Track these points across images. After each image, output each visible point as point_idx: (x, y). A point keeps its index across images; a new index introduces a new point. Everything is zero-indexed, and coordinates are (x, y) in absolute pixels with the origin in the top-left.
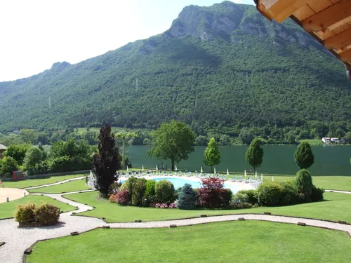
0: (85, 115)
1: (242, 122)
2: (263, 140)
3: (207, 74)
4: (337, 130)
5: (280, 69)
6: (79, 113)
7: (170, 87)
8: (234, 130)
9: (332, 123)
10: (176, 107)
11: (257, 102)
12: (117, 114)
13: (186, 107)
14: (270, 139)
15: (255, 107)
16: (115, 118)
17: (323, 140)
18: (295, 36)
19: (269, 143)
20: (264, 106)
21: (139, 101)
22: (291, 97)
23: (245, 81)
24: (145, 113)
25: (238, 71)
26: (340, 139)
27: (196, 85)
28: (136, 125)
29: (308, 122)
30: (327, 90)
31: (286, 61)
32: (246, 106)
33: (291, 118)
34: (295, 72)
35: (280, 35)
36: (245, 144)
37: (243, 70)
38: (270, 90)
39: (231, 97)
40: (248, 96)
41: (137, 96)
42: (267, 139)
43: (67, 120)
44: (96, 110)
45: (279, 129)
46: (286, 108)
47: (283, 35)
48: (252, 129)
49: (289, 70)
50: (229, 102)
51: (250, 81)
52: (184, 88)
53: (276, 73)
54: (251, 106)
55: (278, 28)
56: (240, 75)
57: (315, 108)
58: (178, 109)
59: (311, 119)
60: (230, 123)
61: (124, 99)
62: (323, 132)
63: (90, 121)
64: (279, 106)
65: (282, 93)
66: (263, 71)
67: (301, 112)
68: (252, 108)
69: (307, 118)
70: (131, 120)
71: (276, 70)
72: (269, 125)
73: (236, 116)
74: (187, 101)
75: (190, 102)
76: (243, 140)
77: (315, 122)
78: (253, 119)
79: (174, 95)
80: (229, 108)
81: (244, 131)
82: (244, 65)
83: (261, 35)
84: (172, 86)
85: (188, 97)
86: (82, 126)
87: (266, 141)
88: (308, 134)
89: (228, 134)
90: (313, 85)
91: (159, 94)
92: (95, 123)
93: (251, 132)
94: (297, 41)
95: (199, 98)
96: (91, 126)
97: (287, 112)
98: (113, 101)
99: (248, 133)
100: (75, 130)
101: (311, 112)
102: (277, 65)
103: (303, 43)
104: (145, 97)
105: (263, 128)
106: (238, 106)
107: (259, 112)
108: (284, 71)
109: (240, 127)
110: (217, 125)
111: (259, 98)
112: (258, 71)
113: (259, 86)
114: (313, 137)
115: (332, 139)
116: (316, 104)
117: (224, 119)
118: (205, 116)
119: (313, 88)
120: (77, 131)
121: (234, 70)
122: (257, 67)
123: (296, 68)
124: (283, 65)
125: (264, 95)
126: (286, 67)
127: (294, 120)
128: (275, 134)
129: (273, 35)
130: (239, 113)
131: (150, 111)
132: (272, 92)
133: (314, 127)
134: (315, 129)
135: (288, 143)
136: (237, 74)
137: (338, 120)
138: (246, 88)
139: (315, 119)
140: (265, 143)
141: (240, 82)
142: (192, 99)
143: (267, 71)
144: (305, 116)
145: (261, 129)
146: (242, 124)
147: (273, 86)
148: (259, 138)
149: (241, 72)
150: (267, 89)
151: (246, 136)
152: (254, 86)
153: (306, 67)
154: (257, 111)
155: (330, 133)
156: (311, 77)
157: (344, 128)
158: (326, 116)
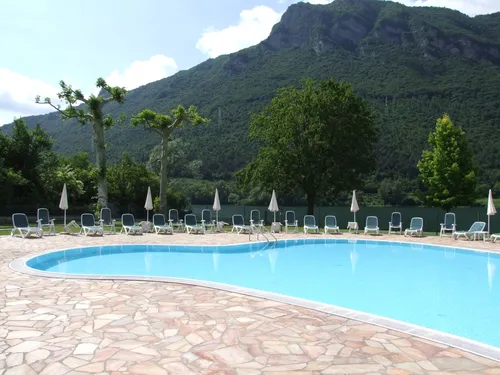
1: (381, 171)
2: (416, 199)
5: (437, 93)
8: (370, 183)
11: (403, 142)
15: (401, 148)
18: (458, 45)
20: (415, 147)
21: (222, 141)
23: (382, 111)
24: (231, 158)
25: (371, 97)
28: (217, 175)
29: (488, 172)
31: (444, 81)
32: (386, 147)
34: (460, 98)
35: (435, 44)
36: (388, 205)
37: (379, 96)
38: (424, 123)
40: (389, 132)
41: (220, 133)
47: (440, 44)
48: (397, 182)
49: (450, 94)
51: (390, 111)
53: (430, 98)
54: (394, 148)
55: (432, 33)
56: (376, 102)
57: (496, 152)
59: (492, 167)
61: (201, 138)
66: (410, 96)
68: (397, 151)
69: (484, 165)
70: (211, 167)
71: (431, 95)
76: (384, 198)
78: (399, 167)
81: (386, 185)
82: (380, 88)
83: (405, 44)
87: (422, 201)
90: (489, 117)
93: (398, 186)
94: (462, 53)
99: (394, 188)
101: (491, 156)
102: (432, 88)
103: (470, 54)
104: (232, 135)
105: (415, 181)
107: (408, 157)
108: (443, 97)
109: (380, 178)
111: (406, 135)
112: (402, 96)
113: (405, 118)
116: (498, 145)
119: (490, 122)
121: (365, 95)
122: (400, 91)
123: (462, 92)
124: (441, 88)
125: (413, 131)
126: (446, 90)
129: (424, 43)
131: (238, 155)
132: (424, 127)
136: (370, 101)
138: (385, 120)
140: (420, 204)
143: (417, 96)
144: (481, 163)
145: (412, 182)
146: (382, 174)
147: (426, 118)
148: (410, 196)
149: (376, 98)
150: (418, 123)
151: (390, 193)
152: (398, 119)
153: (477, 90)
154: (404, 155)
156: (486, 104)
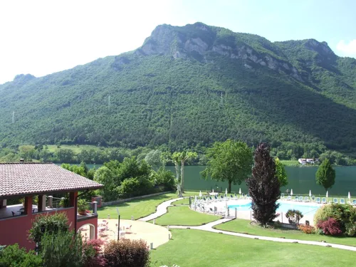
0: (55, 131)
3: (181, 93)
4: (312, 151)
5: (253, 91)
6: (47, 129)
7: (143, 106)
9: (305, 144)
10: (151, 126)
11: (232, 123)
12: (89, 131)
13: (162, 126)
15: (231, 127)
16: (88, 135)
17: (300, 160)
18: (265, 60)
20: (240, 126)
21: (112, 118)
22: (265, 118)
23: (219, 101)
24: (119, 131)
25: (212, 91)
26: (314, 160)
27: (170, 104)
28: (109, 143)
29: (284, 143)
31: (257, 83)
32: (222, 126)
33: (267, 140)
34: (267, 95)
35: (251, 58)
37: (216, 91)
38: (244, 111)
39: (206, 117)
40: (224, 116)
41: (109, 113)
43: (34, 137)
44: (66, 126)
46: (261, 129)
47: (254, 58)
49: (261, 92)
50: (205, 121)
51: (224, 102)
52: (158, 107)
53: (249, 94)
54: (227, 127)
55: (250, 51)
56: (214, 95)
58: (153, 128)
59: (286, 140)
60: (208, 143)
61: (96, 116)
62: (299, 153)
63: (61, 138)
64: (254, 127)
65: (256, 114)
66: (236, 92)
67: (276, 133)
68: (229, 129)
69: (282, 139)
70: (105, 137)
71: (249, 92)
73: (214, 137)
74: (162, 119)
75: (165, 120)
77: (290, 144)
79: (149, 113)
80: (206, 128)
82: (217, 86)
83: (233, 57)
84: (146, 104)
85: (162, 116)
86: (52, 143)
88: (285, 155)
90: (283, 108)
91: (133, 112)
92: (67, 140)
94: (267, 65)
95: (174, 117)
96: (62, 143)
97: (263, 133)
98: (84, 117)
100: (44, 147)
101: (285, 133)
102: (249, 87)
103: (272, 67)
104: (118, 115)
106: (215, 126)
107: (236, 133)
108: (257, 93)
110: (195, 144)
111: (234, 118)
112: (232, 92)
113: (233, 107)
114: (289, 158)
115: (308, 160)
117: (202, 139)
118: (182, 135)
119: (284, 111)
120: (47, 148)
121: (207, 90)
122: (230, 89)
123: (268, 91)
124: (255, 87)
125: (239, 115)
126: (258, 89)
127: (270, 141)
130: (216, 133)
131: (124, 129)
132: (246, 113)
133: (290, 148)
134: (291, 150)
136: (212, 94)
137: (310, 142)
138: (221, 108)
139: (290, 140)
141: (215, 102)
142: (167, 118)
143: (240, 92)
144: (280, 137)
147: (246, 107)
150: (242, 110)
152: (229, 107)
153: (277, 90)
154: (234, 132)
155: (305, 154)
156: (282, 99)
157: (317, 149)
158: (300, 137)
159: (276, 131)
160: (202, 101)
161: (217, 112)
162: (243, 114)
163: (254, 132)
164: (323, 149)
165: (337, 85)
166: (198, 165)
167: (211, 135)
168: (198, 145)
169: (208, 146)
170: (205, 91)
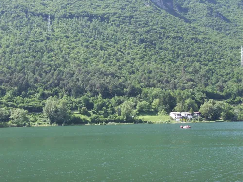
1: (46, 88)
2: (83, 117)
4: (188, 101)
5: (96, 16)
8: (34, 101)
9: (177, 92)
11: (66, 61)
14: (94, 116)
15: (65, 67)
17: (172, 115)
19: (94, 121)
20: (78, 65)
22: (115, 55)
23: (45, 29)
25: (33, 14)
26: (193, 114)
29: (145, 90)
30: (161, 48)
31: (103, 6)
32: (49, 65)
33: (120, 84)
34: (117, 23)
36: (54, 125)
37: (41, 14)
38: (84, 44)
39: (25, 52)
40: (52, 50)
42: (89, 115)
45: (105, 100)
46: (112, 70)
48: (62, 100)
49: (108, 19)
50: (23, 57)
51: (53, 30)
53: (91, 21)
56: (38, 20)
57: (150, 72)
59: (148, 86)
60: (25, 90)
62: (170, 105)
64: (101, 66)
65: (102, 49)
66: (72, 16)
67: (132, 76)
68: (61, 69)
69: (142, 84)
71: (91, 17)
72: (89, 94)
73: (36, 81)
76: (49, 117)
77: (156, 91)
78: (64, 85)
80: (24, 68)
81: (51, 103)
82: (42, 7)
87: (89, 119)
88: (149, 107)
89: (25, 108)
90: (142, 41)
93: (65, 104)
97: (113, 75)
99: (60, 106)
101: (146, 76)
102: (91, 11)
105: (80, 99)
106: (38, 65)
107: (72, 75)
108: (102, 20)
109: (44, 96)
111: (69, 54)
112: (64, 16)
113: (67, 37)
114: (155, 112)
115: (183, 114)
116: (151, 66)
117: (16, 84)
119: (143, 45)
121: (26, 12)
122: (62, 12)
123: (119, 17)
124: (100, 12)
125: (76, 50)
126: (104, 14)
127: (125, 87)
128: (100, 108)
130: (41, 75)
132: (87, 47)
133: (156, 97)
134: (158, 100)
135: (122, 121)
136: (33, 18)
137: (183, 89)
138: (48, 39)
139: (154, 86)
140: (87, 122)
141: (38, 30)
143: (77, 17)
144: (139, 82)
145: (78, 100)
146: (46, 92)
147: (87, 38)
148: (76, 114)
149: (38, 15)
150: (80, 42)
151: (56, 111)
152: (61, 38)
153: (131, 17)
154: (68, 73)
155: (179, 105)
156: (139, 30)
157: (194, 98)
158: (168, 82)
159: (133, 73)
160: (18, 28)
161: (40, 44)
162: (82, 48)
163: (101, 73)
164: (202, 99)
165: (210, 15)
166: (7, 126)
167: (30, 77)
168: (8, 94)
169: (25, 96)
170: (23, 14)
